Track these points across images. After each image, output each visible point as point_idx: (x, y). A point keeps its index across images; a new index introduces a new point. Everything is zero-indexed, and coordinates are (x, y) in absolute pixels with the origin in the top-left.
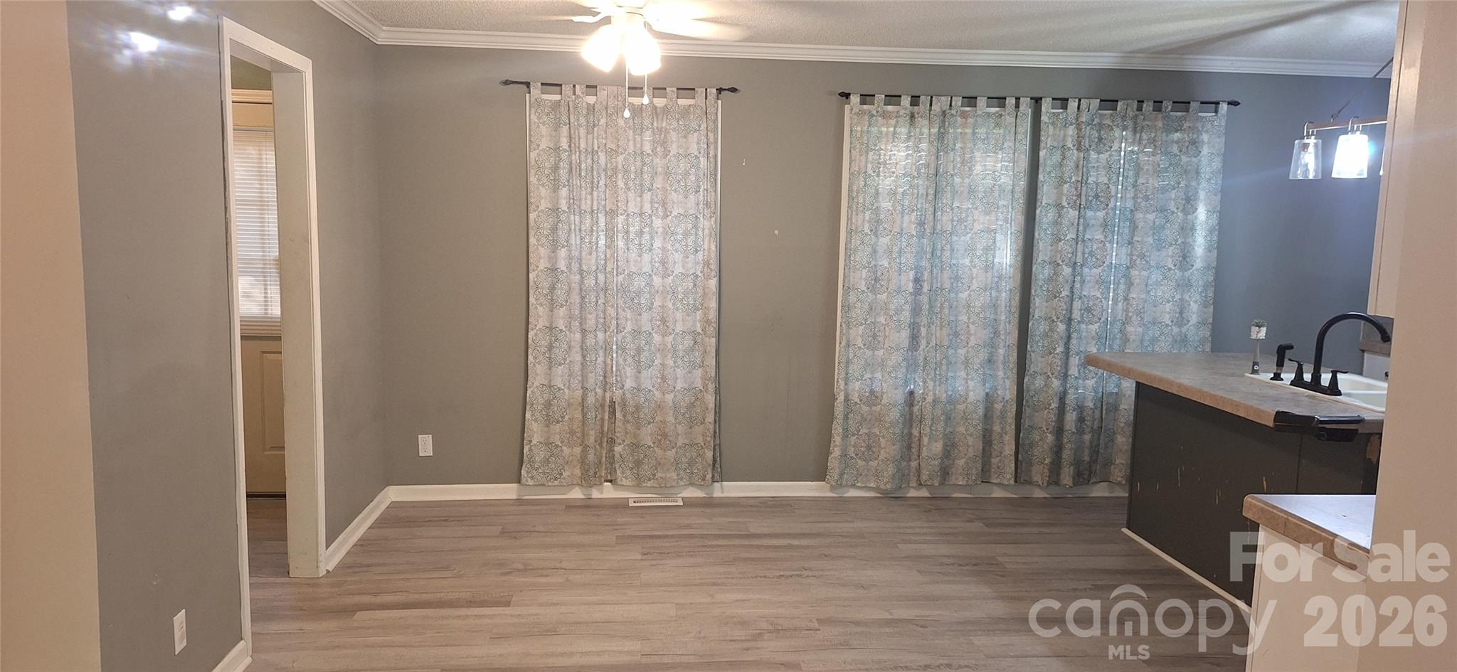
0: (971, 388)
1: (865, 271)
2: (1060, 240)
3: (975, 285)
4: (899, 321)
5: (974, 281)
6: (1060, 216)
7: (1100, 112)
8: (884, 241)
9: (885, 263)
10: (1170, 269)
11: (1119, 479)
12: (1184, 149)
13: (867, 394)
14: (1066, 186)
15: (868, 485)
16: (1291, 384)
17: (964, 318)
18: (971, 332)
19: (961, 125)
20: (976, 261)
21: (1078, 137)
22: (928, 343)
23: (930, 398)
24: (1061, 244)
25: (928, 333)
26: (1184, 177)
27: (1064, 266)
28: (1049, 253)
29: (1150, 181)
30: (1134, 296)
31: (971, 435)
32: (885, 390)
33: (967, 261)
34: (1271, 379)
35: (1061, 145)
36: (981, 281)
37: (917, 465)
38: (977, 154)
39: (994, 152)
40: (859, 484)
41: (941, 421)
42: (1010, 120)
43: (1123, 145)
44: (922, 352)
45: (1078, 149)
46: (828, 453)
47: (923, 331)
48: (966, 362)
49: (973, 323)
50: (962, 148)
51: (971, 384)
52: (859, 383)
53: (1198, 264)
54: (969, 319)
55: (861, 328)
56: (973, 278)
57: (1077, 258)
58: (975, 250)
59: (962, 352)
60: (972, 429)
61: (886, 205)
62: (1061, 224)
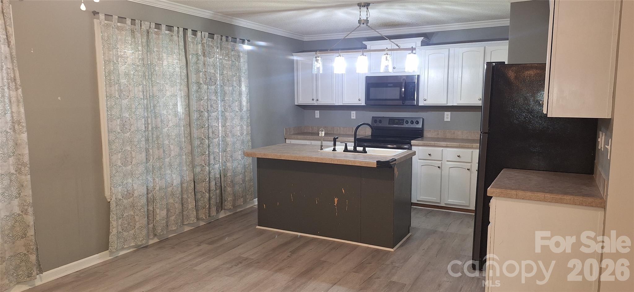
0: (174, 178)
1: (119, 120)
2: (202, 100)
3: (171, 124)
4: (140, 148)
5: (170, 122)
6: (199, 88)
7: (208, 39)
8: (125, 102)
9: (127, 115)
10: (237, 112)
11: (230, 207)
12: (237, 59)
13: (126, 193)
14: (201, 74)
15: (130, 245)
16: (344, 152)
17: (166, 142)
18: (171, 149)
19: (155, 38)
20: (170, 111)
21: (203, 50)
22: (153, 158)
23: (157, 188)
24: (202, 102)
25: (153, 152)
26: (238, 71)
27: (205, 112)
28: (196, 106)
29: (228, 73)
30: (229, 124)
31: (176, 203)
32: (135, 188)
33: (165, 112)
34: (333, 151)
35: (196, 53)
36: (174, 122)
37: (153, 226)
38: (165, 55)
39: (171, 55)
40: (126, 246)
41: (164, 199)
42: (175, 38)
43: (218, 56)
44: (151, 163)
45: (203, 56)
46: (108, 233)
47: (151, 151)
48: (170, 165)
49: (172, 144)
50: (157, 51)
51: (174, 176)
52: (121, 187)
53: (245, 109)
54: (169, 142)
55: (120, 154)
56: (169, 121)
57: (208, 108)
58: (169, 106)
59: (167, 160)
60: (177, 199)
61: (123, 81)
62: (201, 92)
